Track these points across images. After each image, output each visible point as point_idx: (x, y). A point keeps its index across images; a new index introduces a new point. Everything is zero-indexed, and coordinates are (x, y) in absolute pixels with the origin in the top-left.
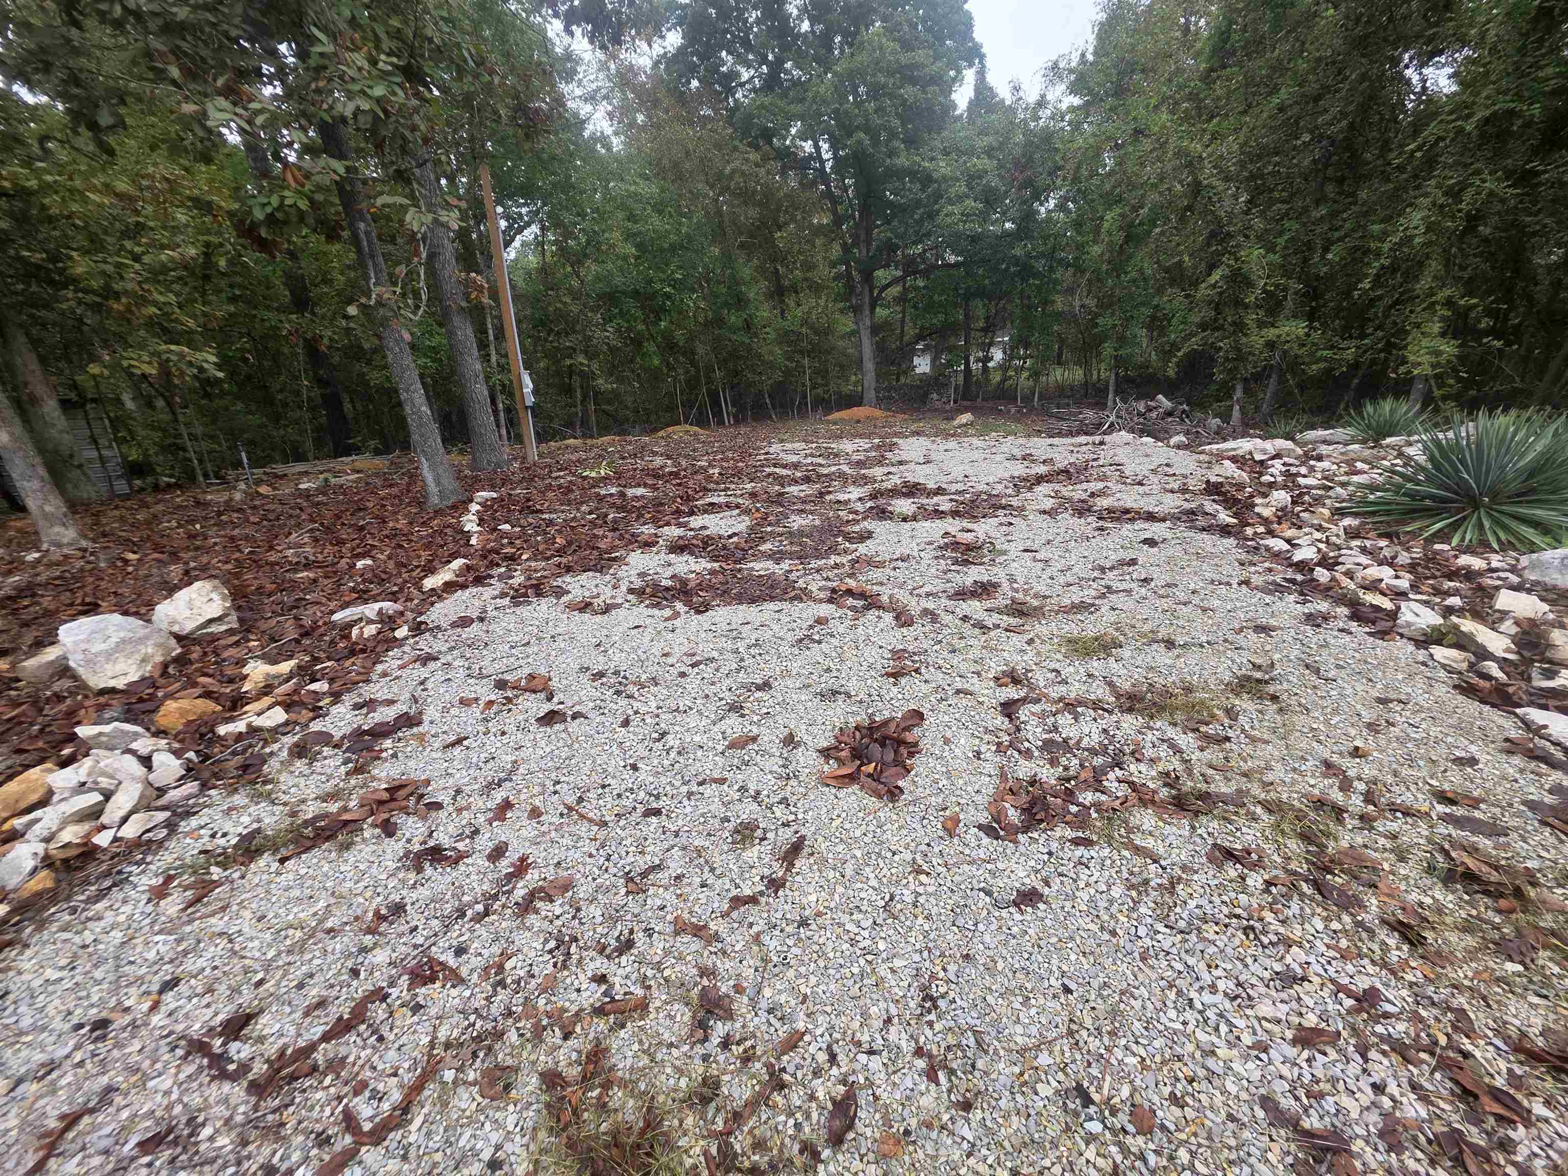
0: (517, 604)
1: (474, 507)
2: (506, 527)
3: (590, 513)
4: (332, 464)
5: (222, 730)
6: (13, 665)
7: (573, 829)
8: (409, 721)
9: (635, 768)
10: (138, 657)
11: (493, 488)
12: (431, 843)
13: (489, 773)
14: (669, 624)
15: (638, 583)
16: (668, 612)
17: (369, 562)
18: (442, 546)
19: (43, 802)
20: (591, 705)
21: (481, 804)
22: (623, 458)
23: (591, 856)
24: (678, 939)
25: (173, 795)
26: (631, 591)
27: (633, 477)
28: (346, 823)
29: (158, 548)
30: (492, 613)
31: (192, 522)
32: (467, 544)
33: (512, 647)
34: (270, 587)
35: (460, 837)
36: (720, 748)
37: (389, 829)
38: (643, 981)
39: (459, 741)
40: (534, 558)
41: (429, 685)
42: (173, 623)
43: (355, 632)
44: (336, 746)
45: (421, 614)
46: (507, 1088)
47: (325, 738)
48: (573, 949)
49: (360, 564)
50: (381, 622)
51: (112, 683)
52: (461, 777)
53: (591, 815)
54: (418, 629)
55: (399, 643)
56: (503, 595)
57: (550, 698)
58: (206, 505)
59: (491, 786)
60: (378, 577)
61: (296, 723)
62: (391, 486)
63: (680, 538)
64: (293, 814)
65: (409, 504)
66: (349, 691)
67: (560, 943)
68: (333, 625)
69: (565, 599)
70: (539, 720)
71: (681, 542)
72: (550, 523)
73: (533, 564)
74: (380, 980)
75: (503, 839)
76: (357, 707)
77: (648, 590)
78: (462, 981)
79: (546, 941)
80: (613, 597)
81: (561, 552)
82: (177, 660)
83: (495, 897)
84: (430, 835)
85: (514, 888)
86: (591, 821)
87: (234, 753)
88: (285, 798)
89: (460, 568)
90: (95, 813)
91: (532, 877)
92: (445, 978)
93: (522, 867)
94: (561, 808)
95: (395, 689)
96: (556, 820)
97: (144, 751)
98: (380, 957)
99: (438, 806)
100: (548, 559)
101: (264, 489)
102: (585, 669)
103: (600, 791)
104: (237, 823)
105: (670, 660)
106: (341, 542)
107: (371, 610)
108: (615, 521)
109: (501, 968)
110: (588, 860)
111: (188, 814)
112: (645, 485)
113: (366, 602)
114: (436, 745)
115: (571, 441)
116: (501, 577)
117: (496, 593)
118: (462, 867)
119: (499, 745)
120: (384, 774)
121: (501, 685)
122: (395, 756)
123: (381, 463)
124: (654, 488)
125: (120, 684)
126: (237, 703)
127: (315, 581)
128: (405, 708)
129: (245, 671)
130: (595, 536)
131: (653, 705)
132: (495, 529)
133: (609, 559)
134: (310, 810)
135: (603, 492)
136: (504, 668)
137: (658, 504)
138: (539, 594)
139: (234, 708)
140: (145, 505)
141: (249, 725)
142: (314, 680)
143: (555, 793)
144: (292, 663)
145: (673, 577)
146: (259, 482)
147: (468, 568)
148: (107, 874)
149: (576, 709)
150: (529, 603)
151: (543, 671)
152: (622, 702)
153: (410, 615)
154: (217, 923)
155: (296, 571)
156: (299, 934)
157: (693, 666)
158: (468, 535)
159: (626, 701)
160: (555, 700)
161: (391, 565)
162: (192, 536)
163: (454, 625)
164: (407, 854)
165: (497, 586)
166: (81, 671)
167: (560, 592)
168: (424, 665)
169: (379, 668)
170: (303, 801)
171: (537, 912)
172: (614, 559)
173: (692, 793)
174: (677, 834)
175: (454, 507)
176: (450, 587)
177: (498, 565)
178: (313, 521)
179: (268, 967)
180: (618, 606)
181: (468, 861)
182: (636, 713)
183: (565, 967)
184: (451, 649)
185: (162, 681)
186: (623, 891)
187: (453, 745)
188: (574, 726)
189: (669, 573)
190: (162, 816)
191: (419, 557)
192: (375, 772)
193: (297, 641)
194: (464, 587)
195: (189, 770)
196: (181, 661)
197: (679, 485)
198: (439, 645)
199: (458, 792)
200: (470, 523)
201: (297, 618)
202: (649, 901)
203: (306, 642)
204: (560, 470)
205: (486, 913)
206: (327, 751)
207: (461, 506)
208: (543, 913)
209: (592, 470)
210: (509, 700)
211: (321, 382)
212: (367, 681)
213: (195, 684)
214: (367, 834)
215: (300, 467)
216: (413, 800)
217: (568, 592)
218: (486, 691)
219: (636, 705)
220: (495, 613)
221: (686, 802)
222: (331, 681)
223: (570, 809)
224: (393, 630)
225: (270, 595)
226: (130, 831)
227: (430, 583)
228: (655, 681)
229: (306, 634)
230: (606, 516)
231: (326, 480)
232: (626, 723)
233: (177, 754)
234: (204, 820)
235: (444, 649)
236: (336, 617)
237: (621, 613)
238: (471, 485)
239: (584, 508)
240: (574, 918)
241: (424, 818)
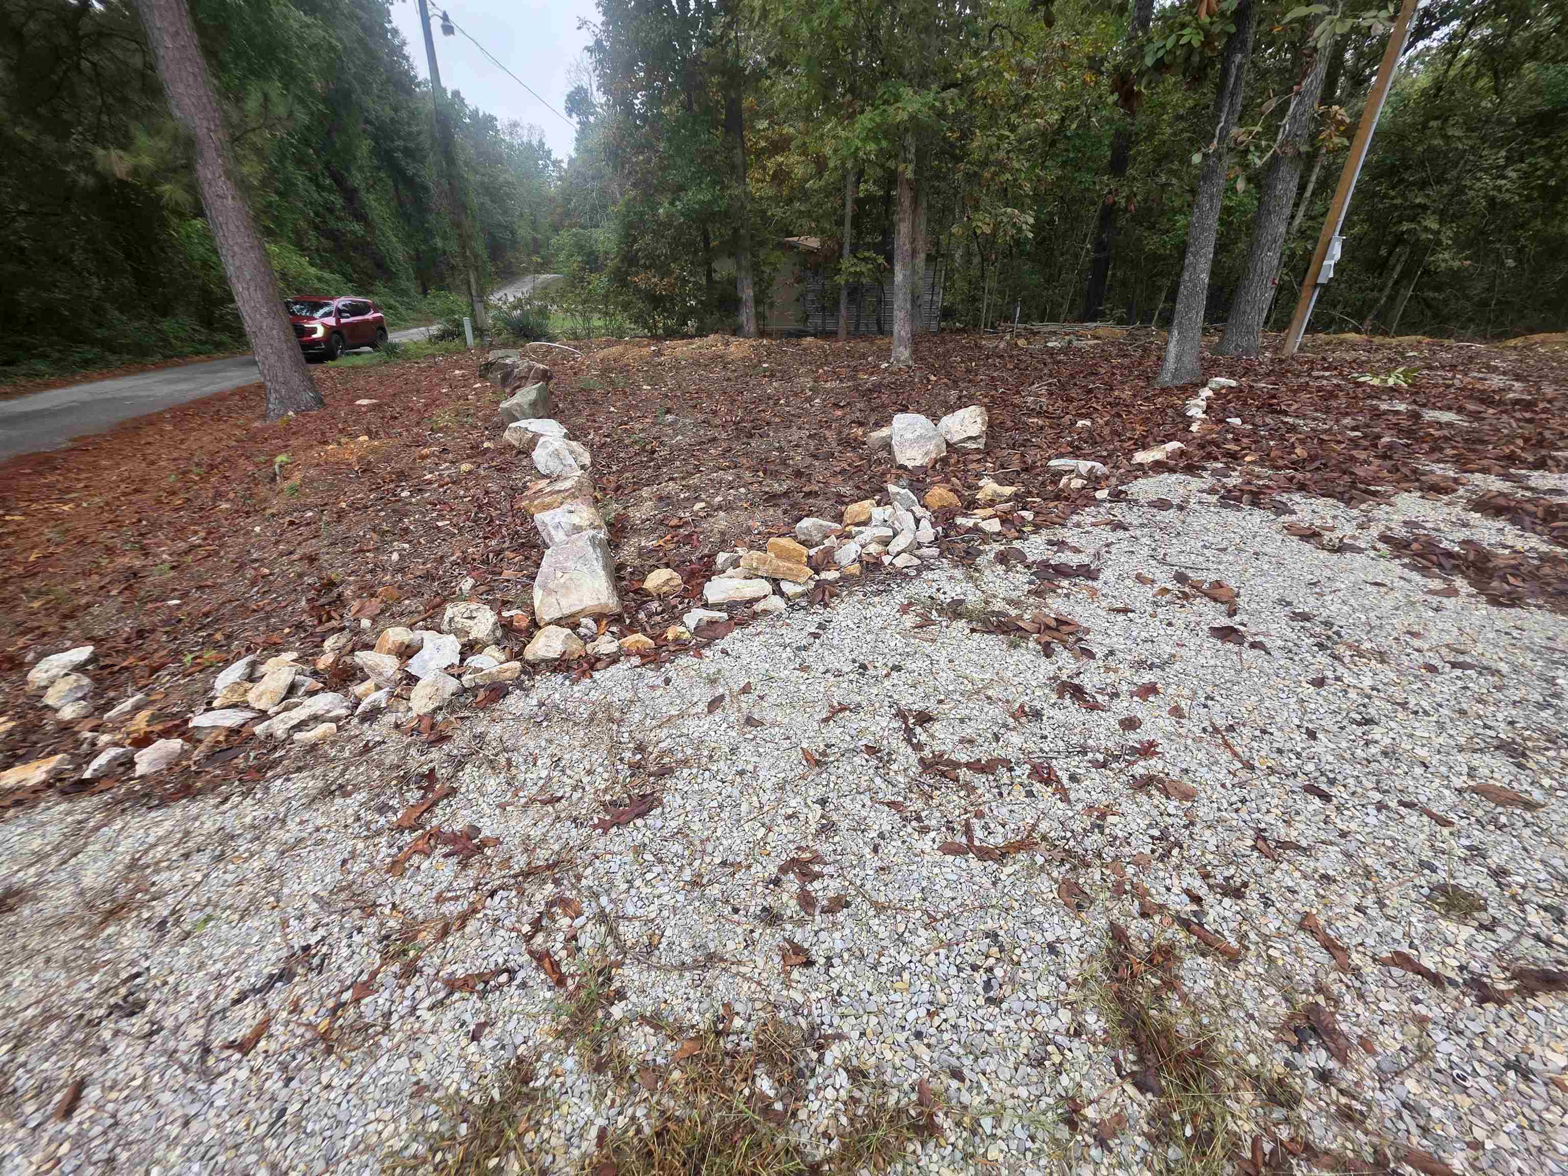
0: (1224, 506)
1: (1206, 393)
2: (1237, 421)
3: (1354, 429)
4: (1078, 327)
5: (959, 520)
6: (865, 434)
7: (1212, 749)
8: (1088, 573)
9: (1312, 735)
10: (924, 450)
11: (1232, 375)
12: (1076, 681)
13: (1143, 652)
14: (1434, 600)
15: (1401, 532)
16: (1436, 584)
17: (1088, 423)
18: (1159, 425)
19: (865, 523)
20: (1280, 643)
21: (1128, 674)
22: (1430, 368)
23: (1223, 786)
24: (1301, 934)
25: (925, 551)
26: (1384, 538)
27: (1442, 396)
28: (1020, 629)
29: (948, 375)
30: (1193, 504)
31: (971, 360)
32: (1187, 429)
33: (1204, 546)
34: (1009, 424)
35: (1101, 691)
36: (1457, 782)
37: (1048, 651)
38: (1242, 937)
39: (1125, 611)
40: (1261, 462)
41: (1113, 549)
42: (948, 432)
43: (1064, 480)
44: (1028, 567)
45: (1124, 483)
46: (1079, 907)
47: (1021, 557)
48: (1175, 852)
49: (1080, 423)
50: (1088, 479)
51: (906, 463)
52: (1118, 643)
53: (1238, 749)
54: (1117, 496)
55: (1098, 503)
56: (1212, 491)
57: (1232, 613)
58: (980, 348)
59: (1140, 665)
60: (1092, 437)
61: (1005, 536)
62: (1125, 356)
63: (1500, 494)
64: (987, 603)
65: (1138, 377)
66: (1047, 527)
67: (1163, 837)
68: (1046, 469)
69: (1286, 518)
70: (1213, 629)
71: (1502, 501)
72: (1293, 429)
73: (1257, 469)
74: (1012, 754)
75: (1139, 715)
76: (1050, 543)
77: (1415, 546)
78: (1069, 802)
79: (1150, 826)
80: (1353, 537)
81: (1296, 465)
82: (942, 460)
83: (1117, 758)
84: (1078, 674)
85: (1135, 762)
86: (1235, 754)
87: (963, 540)
88: (985, 588)
89: (1173, 451)
90: (886, 542)
91: (1155, 765)
92: (1056, 789)
93: (1148, 750)
94: (1206, 724)
95: (1083, 541)
96: (1198, 732)
97: (918, 515)
98: (1016, 739)
99: (1091, 655)
100: (1278, 468)
101: (1021, 342)
102: (1285, 603)
103: (1257, 733)
104: (953, 589)
105: (1417, 643)
106: (1070, 400)
107: (1084, 466)
108: (1391, 446)
109: (1103, 816)
110: (1220, 789)
111: (929, 568)
112: (1460, 410)
113: (1077, 457)
114: (1104, 604)
115: (1351, 336)
116: (1214, 472)
117: (1205, 487)
118: (1095, 715)
119: (1162, 632)
120: (1055, 606)
121: (1181, 578)
122: (1067, 596)
123: (1120, 332)
124: (1476, 416)
125: (910, 464)
126: (971, 505)
127: (1042, 428)
128: (1087, 561)
129: (981, 483)
130: (1353, 459)
131: (1367, 682)
132: (1222, 421)
133: (1366, 492)
134: (998, 605)
135: (1384, 406)
136: (1189, 564)
137: (1474, 441)
138: (1255, 502)
139: (967, 508)
140: (943, 342)
141: (976, 524)
142: (1024, 509)
143: (1205, 706)
144: (1013, 489)
145: (1464, 543)
146: (1019, 336)
147: (1182, 453)
148: (882, 582)
149: (1258, 639)
150: (1239, 509)
151: (1232, 584)
152: (1323, 659)
153: (1113, 481)
154: (928, 648)
155: (1029, 416)
156: (970, 686)
157: (1454, 665)
158: (1190, 420)
159: (1329, 660)
160: (1237, 618)
161: (1106, 431)
162: (968, 371)
163: (1152, 504)
164: (1055, 678)
165: (1208, 480)
166: (896, 448)
167: (1281, 509)
168: (1114, 530)
169: (1075, 518)
170: (995, 596)
171: (1150, 796)
172: (1375, 494)
173: (1387, 807)
174: (1343, 835)
175: (1183, 389)
176: (1158, 467)
177: (1216, 459)
178: (1051, 376)
179: (948, 694)
180: (1360, 550)
181: (1103, 714)
182: (1338, 679)
183: (1161, 859)
184: (1142, 525)
185: (930, 472)
186: (1250, 842)
187: (1118, 611)
188: (1250, 654)
189: (1463, 534)
190: (917, 562)
191: (1134, 430)
192: (1049, 601)
193: (1018, 473)
194: (1172, 470)
195: (936, 539)
196: (944, 461)
197: (1530, 421)
198: (1132, 517)
199: (1111, 653)
200: (1196, 409)
201: (1023, 455)
202: (1278, 873)
203: (1024, 476)
204: (1327, 369)
205: (1104, 765)
206: (1020, 567)
207: (1190, 390)
208: (1156, 802)
209: (1376, 375)
210: (1186, 596)
211: (1100, 246)
212: (1063, 526)
213: (948, 481)
214: (1031, 645)
215: (1052, 327)
216: (1072, 639)
217: (1293, 512)
218: (1164, 578)
219: (1340, 670)
220: (1198, 507)
221: (1372, 810)
222: (1037, 514)
223: (1216, 730)
224: (1096, 490)
225: (1007, 431)
226: (900, 562)
227: (1141, 457)
228: (1382, 657)
229: (1026, 470)
230: (1379, 437)
231: (1070, 342)
232: (1319, 683)
233: (934, 525)
234: (936, 577)
235: (1135, 523)
236: (1053, 463)
237: (1359, 560)
238: (1209, 368)
239: (1347, 421)
240: (1186, 827)
241: (1077, 659)
